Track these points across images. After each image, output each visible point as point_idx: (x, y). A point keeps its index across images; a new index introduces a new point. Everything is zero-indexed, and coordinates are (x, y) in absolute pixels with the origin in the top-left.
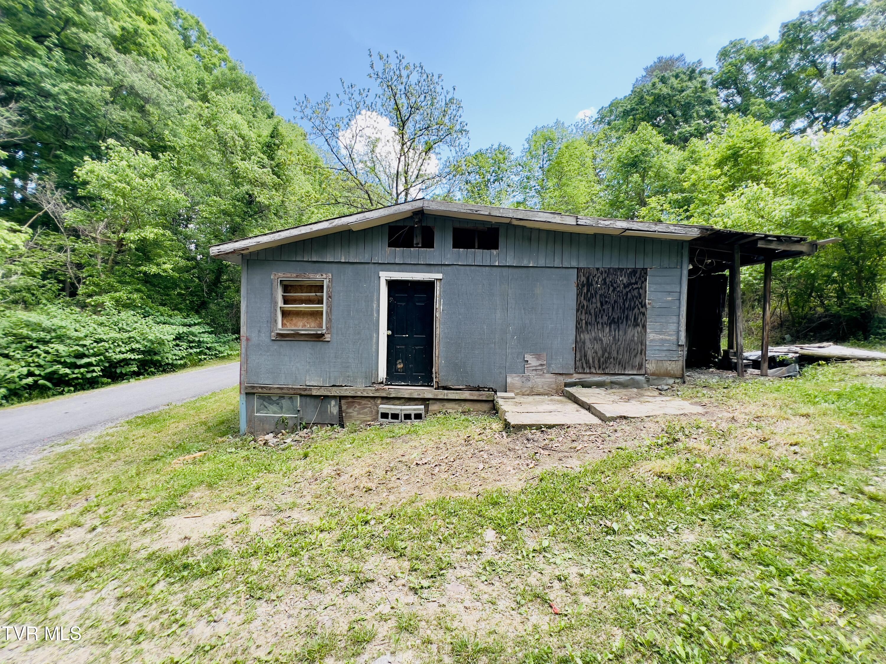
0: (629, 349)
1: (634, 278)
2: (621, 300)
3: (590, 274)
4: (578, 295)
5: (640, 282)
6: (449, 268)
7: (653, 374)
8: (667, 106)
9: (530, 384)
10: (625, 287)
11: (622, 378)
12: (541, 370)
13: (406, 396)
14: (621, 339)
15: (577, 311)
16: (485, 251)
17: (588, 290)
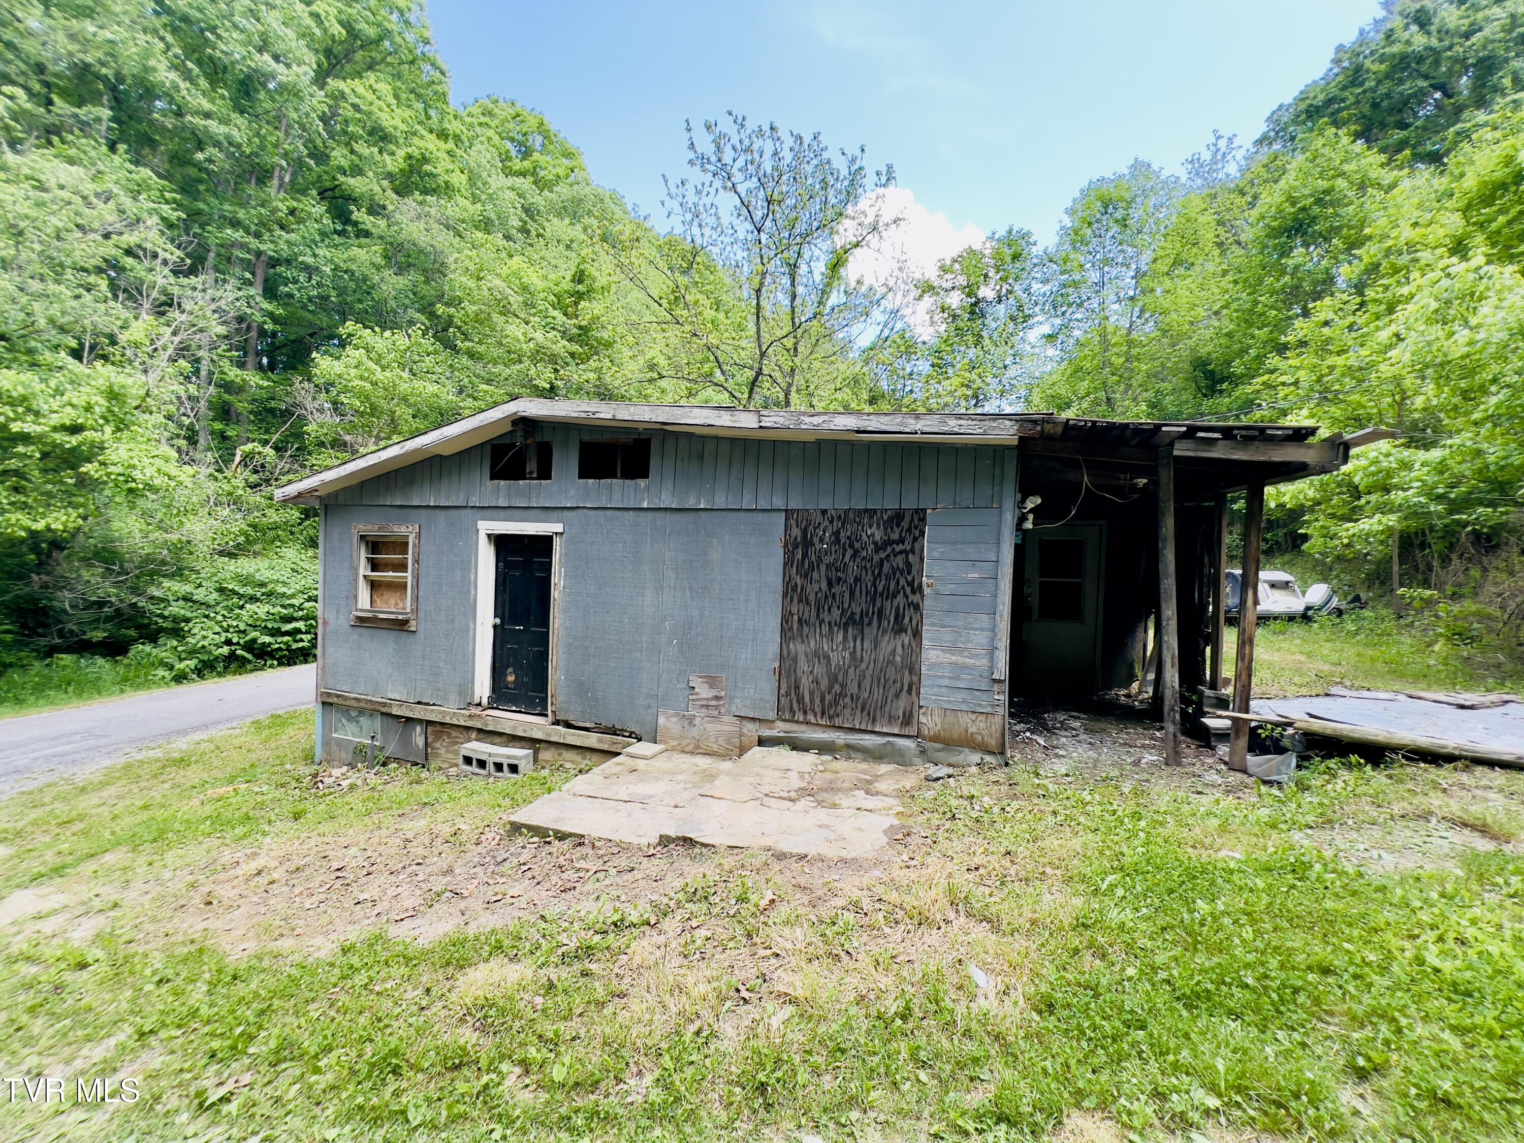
0: (881, 680)
1: (897, 531)
2: (870, 577)
3: (809, 523)
4: (785, 565)
5: (909, 539)
6: (574, 513)
7: (935, 739)
8: (1426, 77)
9: (694, 732)
10: (878, 548)
11: (869, 740)
12: (716, 707)
13: (508, 731)
14: (866, 658)
15: (785, 595)
16: (628, 482)
17: (805, 555)
